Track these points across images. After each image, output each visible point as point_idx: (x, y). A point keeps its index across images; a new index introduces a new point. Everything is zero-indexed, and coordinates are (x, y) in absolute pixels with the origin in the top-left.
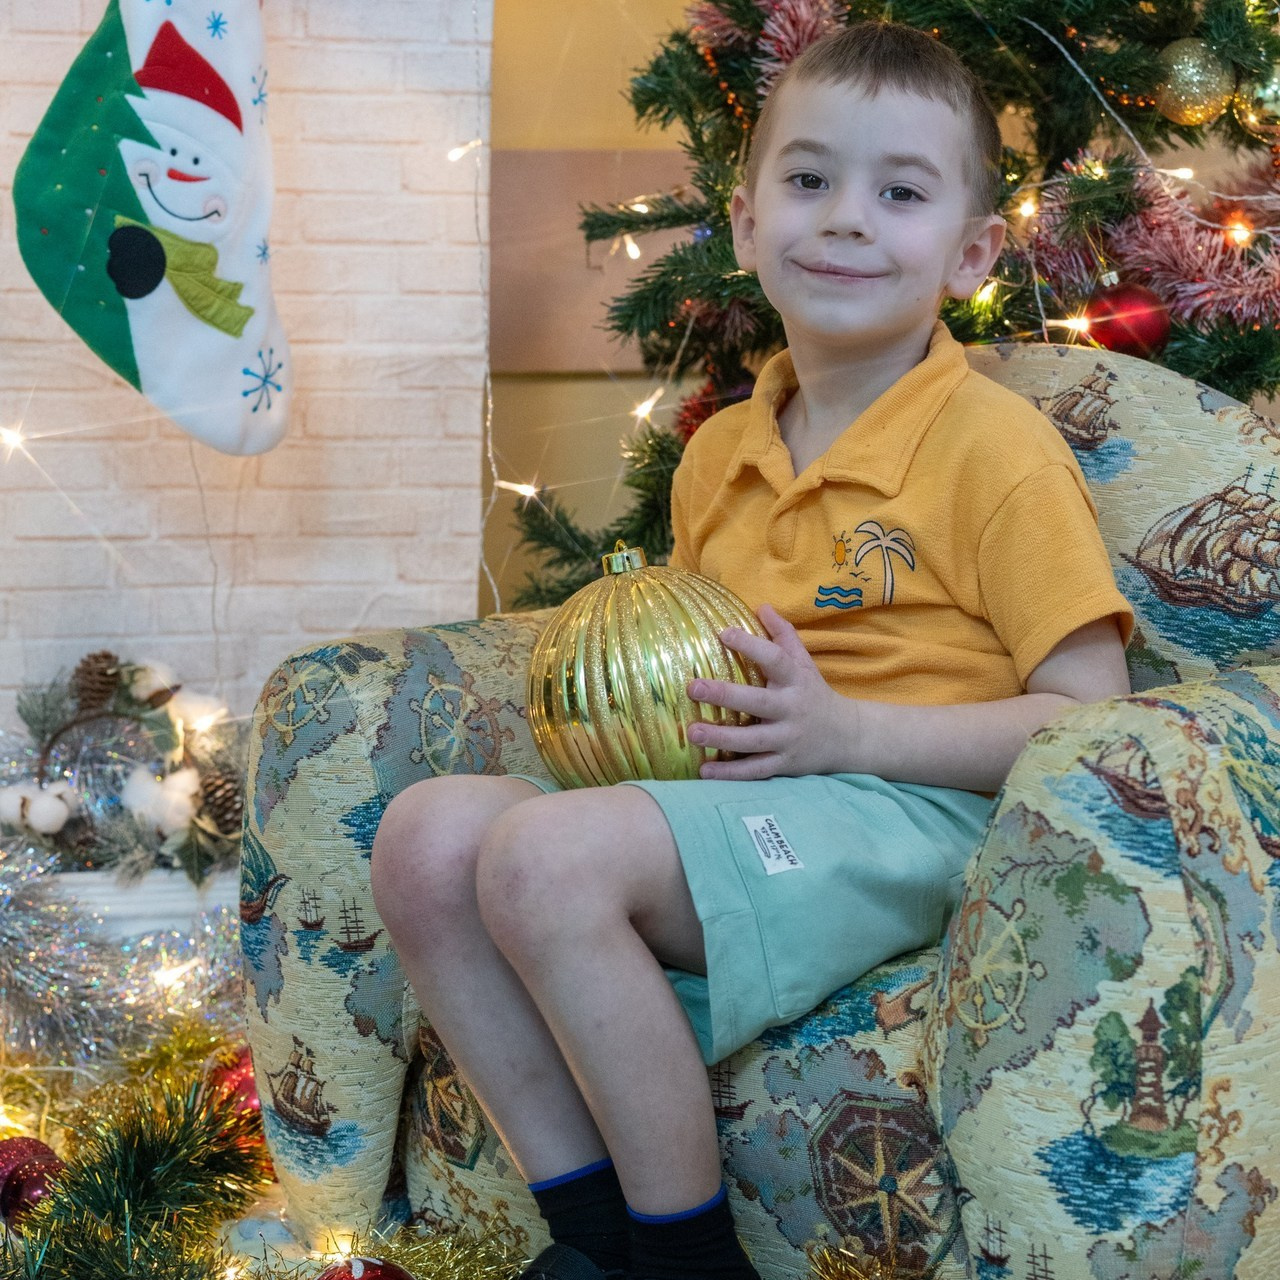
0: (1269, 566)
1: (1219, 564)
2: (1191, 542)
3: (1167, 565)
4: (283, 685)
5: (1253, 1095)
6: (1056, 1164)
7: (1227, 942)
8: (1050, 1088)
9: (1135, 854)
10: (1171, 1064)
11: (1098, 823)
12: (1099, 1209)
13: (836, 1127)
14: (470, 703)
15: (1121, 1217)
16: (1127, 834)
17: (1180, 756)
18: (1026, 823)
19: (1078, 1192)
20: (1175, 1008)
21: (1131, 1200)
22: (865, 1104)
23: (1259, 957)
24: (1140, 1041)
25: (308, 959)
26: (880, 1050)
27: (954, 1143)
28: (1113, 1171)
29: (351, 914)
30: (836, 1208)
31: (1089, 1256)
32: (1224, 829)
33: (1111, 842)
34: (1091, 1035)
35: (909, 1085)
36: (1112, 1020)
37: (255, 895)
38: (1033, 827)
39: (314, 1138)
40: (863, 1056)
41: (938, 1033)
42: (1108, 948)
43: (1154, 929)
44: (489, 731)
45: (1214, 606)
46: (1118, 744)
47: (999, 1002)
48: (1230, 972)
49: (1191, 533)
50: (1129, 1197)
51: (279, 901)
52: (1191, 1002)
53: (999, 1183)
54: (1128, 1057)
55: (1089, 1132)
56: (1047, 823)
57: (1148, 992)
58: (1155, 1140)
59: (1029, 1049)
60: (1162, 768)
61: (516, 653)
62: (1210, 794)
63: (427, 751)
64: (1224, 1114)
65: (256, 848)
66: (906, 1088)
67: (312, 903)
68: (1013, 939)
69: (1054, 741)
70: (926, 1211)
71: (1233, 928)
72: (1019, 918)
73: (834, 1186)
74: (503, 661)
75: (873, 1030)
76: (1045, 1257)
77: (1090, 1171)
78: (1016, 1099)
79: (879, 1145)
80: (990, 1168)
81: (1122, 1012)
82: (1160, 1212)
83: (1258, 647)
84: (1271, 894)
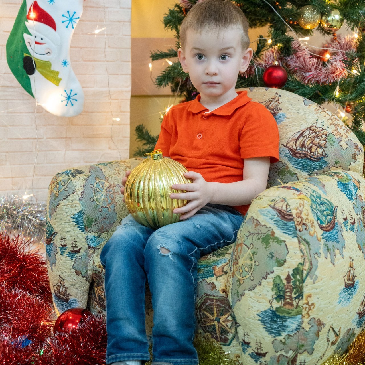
0: (322, 147)
1: (309, 147)
2: (301, 141)
3: (295, 147)
4: (56, 180)
5: (318, 298)
6: (263, 318)
7: (310, 256)
8: (261, 296)
9: (284, 231)
10: (295, 290)
11: (274, 222)
13: (203, 304)
14: (107, 185)
15: (281, 333)
16: (282, 226)
17: (297, 204)
18: (254, 222)
19: (269, 325)
20: (295, 274)
21: (284, 328)
22: (211, 297)
23: (319, 260)
24: (286, 284)
25: (63, 255)
26: (215, 283)
27: (235, 310)
28: (279, 320)
29: (74, 243)
30: (204, 325)
31: (272, 343)
32: (309, 224)
33: (277, 228)
34: (272, 282)
35: (223, 292)
36: (278, 278)
37: (49, 237)
38: (255, 223)
40: (210, 284)
41: (230, 279)
42: (276, 258)
43: (289, 252)
44: (112, 193)
45: (307, 158)
46: (279, 200)
47: (246, 272)
48: (311, 264)
49: (301, 139)
50: (283, 327)
51: (55, 239)
52: (300, 273)
53: (247, 322)
54: (283, 288)
55: (272, 309)
56: (259, 222)
57: (288, 270)
58: (290, 311)
59: (255, 285)
60: (292, 207)
61: (120, 171)
62: (305, 214)
64: (310, 304)
65: (49, 224)
66: (222, 293)
67: (64, 240)
68: (250, 255)
69: (261, 199)
70: (228, 327)
71: (312, 252)
72: (252, 249)
73: (203, 320)
74: (117, 173)
75: (213, 277)
76: (260, 343)
77: (272, 320)
78: (252, 299)
79: (215, 309)
80: (244, 318)
81: (281, 275)
82: (292, 331)
83: (320, 169)
84: (323, 241)
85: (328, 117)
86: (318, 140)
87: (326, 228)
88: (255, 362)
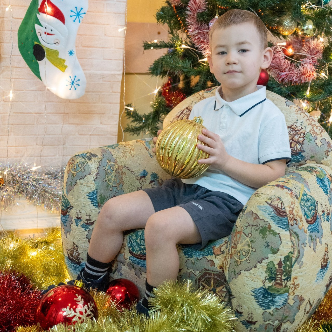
0: (301, 144)
4: (73, 162)
5: (302, 280)
6: (256, 294)
7: (299, 246)
8: (255, 276)
9: (279, 225)
10: (285, 273)
11: (271, 218)
12: (265, 304)
13: (202, 276)
14: (117, 167)
15: (270, 306)
16: (277, 221)
17: (289, 202)
18: (253, 215)
19: (261, 300)
20: (286, 261)
22: (209, 272)
23: (305, 249)
24: (277, 268)
25: (78, 226)
26: (214, 260)
27: (231, 285)
28: (269, 296)
29: (88, 216)
31: (262, 314)
32: (299, 219)
33: (274, 222)
34: (266, 266)
35: (220, 268)
36: (271, 263)
37: (65, 209)
38: (254, 217)
39: (77, 265)
40: (210, 261)
41: (228, 259)
42: (271, 247)
43: (282, 243)
44: (120, 173)
46: (275, 199)
47: (244, 255)
48: (299, 253)
50: (273, 302)
51: (71, 212)
52: (290, 260)
53: (242, 296)
54: (275, 271)
55: (264, 287)
56: (258, 216)
57: (280, 257)
58: (279, 290)
59: (250, 267)
60: (286, 205)
61: (126, 154)
62: (296, 211)
63: (107, 179)
64: (296, 285)
65: (66, 199)
66: (219, 269)
67: (79, 213)
68: (248, 242)
69: (260, 197)
70: (223, 297)
71: (300, 242)
72: (250, 237)
74: (124, 156)
75: (213, 255)
76: (252, 314)
77: (264, 296)
78: (247, 278)
79: (212, 281)
80: (240, 292)
81: (274, 261)
82: (280, 306)
83: (297, 162)
84: (308, 233)
85: (306, 118)
86: (298, 137)
87: (311, 221)
88: (245, 328)
